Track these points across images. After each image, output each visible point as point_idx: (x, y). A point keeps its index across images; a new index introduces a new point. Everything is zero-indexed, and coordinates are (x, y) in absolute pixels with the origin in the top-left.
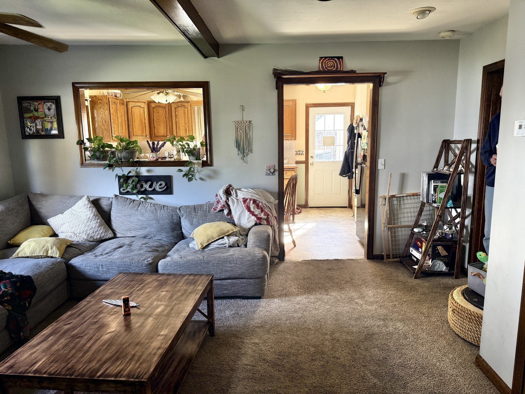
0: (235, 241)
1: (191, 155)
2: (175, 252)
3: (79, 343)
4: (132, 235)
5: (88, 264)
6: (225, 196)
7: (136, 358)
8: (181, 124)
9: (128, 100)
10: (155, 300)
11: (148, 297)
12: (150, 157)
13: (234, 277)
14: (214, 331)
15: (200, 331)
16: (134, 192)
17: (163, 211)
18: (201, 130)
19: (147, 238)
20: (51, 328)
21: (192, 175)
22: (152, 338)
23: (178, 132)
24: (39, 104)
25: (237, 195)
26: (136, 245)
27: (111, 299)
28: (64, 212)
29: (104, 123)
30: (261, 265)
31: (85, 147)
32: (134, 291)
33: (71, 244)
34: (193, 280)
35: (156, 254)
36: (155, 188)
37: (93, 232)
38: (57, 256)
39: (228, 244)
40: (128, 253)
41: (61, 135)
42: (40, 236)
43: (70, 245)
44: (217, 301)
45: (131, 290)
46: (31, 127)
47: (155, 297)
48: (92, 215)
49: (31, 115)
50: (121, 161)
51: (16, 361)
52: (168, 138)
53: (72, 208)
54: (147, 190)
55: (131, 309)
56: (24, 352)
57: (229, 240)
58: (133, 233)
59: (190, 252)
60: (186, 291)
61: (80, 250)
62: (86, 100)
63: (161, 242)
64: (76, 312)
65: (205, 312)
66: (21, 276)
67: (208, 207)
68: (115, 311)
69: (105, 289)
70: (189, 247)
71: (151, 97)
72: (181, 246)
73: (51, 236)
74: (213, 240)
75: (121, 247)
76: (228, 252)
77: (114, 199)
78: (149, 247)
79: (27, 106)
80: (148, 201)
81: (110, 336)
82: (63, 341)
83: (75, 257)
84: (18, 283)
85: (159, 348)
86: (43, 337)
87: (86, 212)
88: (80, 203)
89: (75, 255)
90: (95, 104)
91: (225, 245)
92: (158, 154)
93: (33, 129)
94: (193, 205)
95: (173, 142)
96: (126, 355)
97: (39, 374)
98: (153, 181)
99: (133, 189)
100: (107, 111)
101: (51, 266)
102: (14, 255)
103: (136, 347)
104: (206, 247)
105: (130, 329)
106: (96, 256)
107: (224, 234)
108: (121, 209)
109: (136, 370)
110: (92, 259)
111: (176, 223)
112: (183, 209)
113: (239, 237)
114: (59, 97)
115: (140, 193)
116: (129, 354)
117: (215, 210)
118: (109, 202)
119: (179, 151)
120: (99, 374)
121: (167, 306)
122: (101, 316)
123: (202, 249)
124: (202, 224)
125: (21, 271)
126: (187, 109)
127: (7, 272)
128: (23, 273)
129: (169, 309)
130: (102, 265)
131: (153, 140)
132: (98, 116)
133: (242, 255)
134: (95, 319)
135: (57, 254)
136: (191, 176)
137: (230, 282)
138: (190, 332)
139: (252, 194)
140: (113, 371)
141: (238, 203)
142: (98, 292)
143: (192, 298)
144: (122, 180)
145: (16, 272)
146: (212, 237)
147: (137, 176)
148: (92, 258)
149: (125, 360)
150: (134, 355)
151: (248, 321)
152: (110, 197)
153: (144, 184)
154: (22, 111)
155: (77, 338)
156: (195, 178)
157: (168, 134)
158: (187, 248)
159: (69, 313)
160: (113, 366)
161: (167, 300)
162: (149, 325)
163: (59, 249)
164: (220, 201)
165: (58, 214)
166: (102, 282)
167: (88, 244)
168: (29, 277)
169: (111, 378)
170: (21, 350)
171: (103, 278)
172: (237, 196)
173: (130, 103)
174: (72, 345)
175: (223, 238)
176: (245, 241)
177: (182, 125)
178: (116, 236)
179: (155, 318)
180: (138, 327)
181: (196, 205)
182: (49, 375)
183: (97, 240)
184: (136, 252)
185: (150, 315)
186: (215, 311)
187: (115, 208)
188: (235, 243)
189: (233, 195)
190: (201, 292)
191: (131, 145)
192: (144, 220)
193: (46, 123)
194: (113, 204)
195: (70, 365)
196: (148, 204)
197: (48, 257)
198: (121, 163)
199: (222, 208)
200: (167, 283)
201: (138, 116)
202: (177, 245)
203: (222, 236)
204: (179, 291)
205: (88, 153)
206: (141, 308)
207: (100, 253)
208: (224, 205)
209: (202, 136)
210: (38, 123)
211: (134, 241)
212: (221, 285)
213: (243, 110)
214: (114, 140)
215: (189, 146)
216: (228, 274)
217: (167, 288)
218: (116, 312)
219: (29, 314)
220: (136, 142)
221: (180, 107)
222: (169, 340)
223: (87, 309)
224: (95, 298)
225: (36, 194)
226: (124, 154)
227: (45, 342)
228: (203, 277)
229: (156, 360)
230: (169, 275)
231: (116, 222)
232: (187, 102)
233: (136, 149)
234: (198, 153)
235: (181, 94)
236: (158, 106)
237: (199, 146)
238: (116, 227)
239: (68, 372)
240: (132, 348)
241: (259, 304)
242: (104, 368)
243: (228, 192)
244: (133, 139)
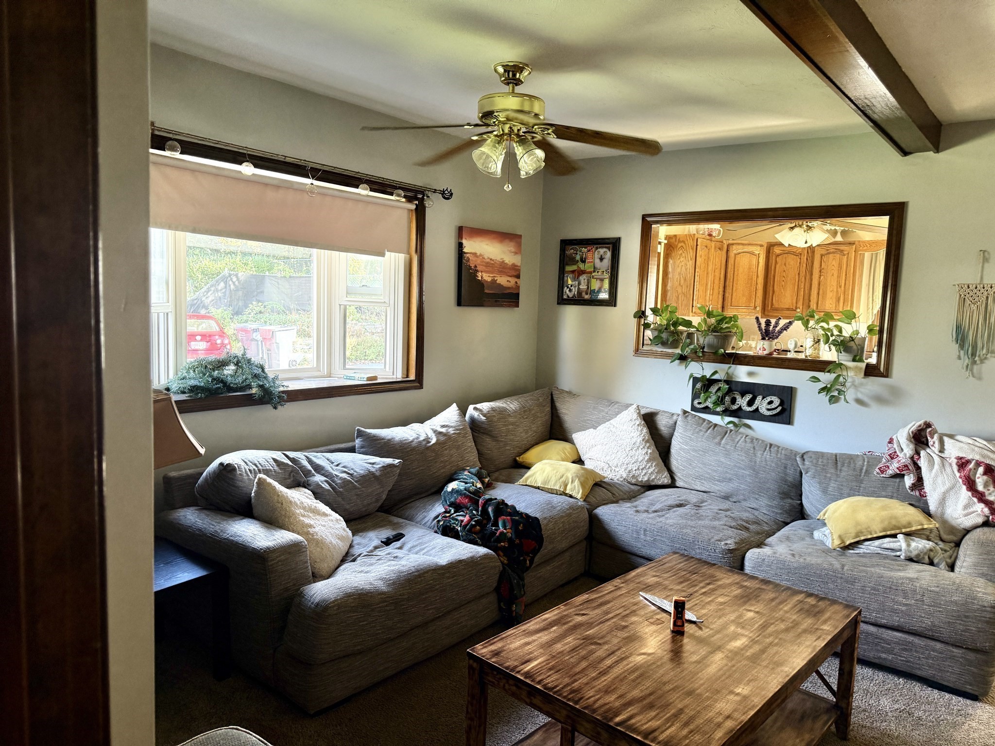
0: (925, 551)
1: (844, 351)
2: (781, 541)
3: (594, 653)
4: (703, 489)
5: (624, 523)
6: (912, 446)
7: (684, 718)
8: (828, 288)
9: (731, 242)
10: (733, 621)
11: (720, 612)
12: (758, 349)
13: (912, 629)
14: (847, 729)
15: (815, 718)
16: (719, 409)
17: (769, 454)
18: (873, 300)
19: (731, 499)
20: (556, 612)
21: (840, 392)
22: (718, 692)
23: (819, 302)
24: (589, 251)
25: (944, 449)
26: (709, 509)
27: (654, 594)
28: (597, 427)
29: (682, 281)
30: (987, 622)
31: (646, 322)
32: (696, 592)
33: (601, 481)
34: (813, 606)
35: (745, 534)
36: (758, 407)
37: (638, 469)
38: (579, 496)
39: (905, 553)
40: (692, 520)
41: (612, 301)
42: (560, 458)
43: (599, 483)
44: (862, 668)
45: (691, 590)
46: (572, 289)
47: (732, 617)
48: (641, 439)
49: (574, 268)
50: (703, 352)
51: (504, 647)
52: (799, 314)
53: (611, 421)
54: (742, 409)
55: (686, 625)
56: (516, 636)
57: (909, 545)
58: (705, 486)
59: (813, 549)
60: (797, 624)
61: (613, 494)
62: (660, 243)
63: (756, 513)
64: (595, 598)
65: (834, 682)
66: (527, 515)
67: (866, 463)
68: (658, 619)
69: (645, 574)
70: (813, 538)
71: (777, 236)
72: (795, 531)
73: (574, 462)
74: (869, 537)
75: (680, 505)
76: (904, 570)
77: (680, 417)
78: (733, 518)
79: (571, 254)
80: (742, 430)
81: (645, 660)
82: (571, 641)
83: (604, 504)
84: (522, 525)
85: (728, 717)
86: (544, 623)
87: (631, 432)
88: (625, 416)
89: (605, 502)
90: (672, 249)
91: (898, 554)
92: (774, 344)
93: (574, 290)
94: (832, 454)
95: (808, 322)
96: (667, 706)
97: (532, 681)
98: (756, 394)
99: (716, 403)
100: (690, 262)
101: (568, 510)
102: (521, 480)
103: (686, 698)
104: (851, 548)
105: (680, 661)
106: (637, 511)
107: (899, 528)
108: (691, 437)
109: (681, 739)
110: (631, 515)
111: (791, 482)
112: (811, 457)
113: (936, 544)
114: (619, 239)
115: (728, 413)
116: (673, 705)
117: (882, 472)
118: (671, 422)
119: (819, 341)
120: (618, 719)
121: (753, 642)
122: (634, 619)
123: (841, 548)
124: (849, 496)
125: (526, 507)
126: (847, 258)
127: (509, 503)
128: (531, 512)
129: (757, 648)
130: (645, 530)
131: (768, 316)
132: (674, 269)
133: (938, 587)
134: (623, 621)
135: (579, 493)
136: (836, 393)
137: (901, 637)
138: (792, 712)
139: (986, 452)
140: (642, 725)
141: (943, 465)
142: (634, 576)
143: (808, 643)
144: (699, 386)
145: (521, 507)
146: (869, 530)
147: (727, 382)
148: (630, 513)
149: (664, 714)
150: (681, 711)
151: (935, 739)
152: (673, 412)
153: (738, 397)
154: (564, 260)
155: (592, 644)
156: (845, 399)
157: (798, 306)
158: (807, 539)
159: (584, 597)
160: (643, 716)
161: (755, 630)
162: (714, 666)
163: (583, 484)
164: (898, 456)
165: (589, 428)
166: (642, 561)
167: (627, 487)
168: (536, 519)
169: (637, 735)
170: (512, 632)
171: (644, 554)
172: (942, 450)
173: (734, 247)
174: (583, 653)
175: (894, 536)
176: (951, 557)
177: (831, 289)
178: (675, 484)
179: (727, 657)
180: (694, 662)
181: (840, 454)
182: (545, 689)
183: (643, 485)
184: (707, 522)
185: (719, 648)
186: (856, 689)
187: (681, 433)
188: (925, 554)
189: (933, 446)
190: (829, 638)
191: (726, 323)
192: (730, 465)
193: (593, 281)
194: (677, 425)
195: (576, 685)
196: (740, 436)
197: (566, 495)
198: (700, 355)
199: (899, 470)
200: (759, 596)
201: (746, 270)
202: (787, 528)
203: (893, 532)
204: (782, 620)
205: (649, 333)
206: (703, 628)
207: (645, 508)
208: (906, 466)
209: (872, 313)
210: (582, 282)
211: (706, 501)
212: (876, 638)
213: (986, 260)
214: (695, 313)
215: (840, 331)
216: (898, 619)
217: (758, 607)
218: (659, 622)
219: (529, 578)
220: (734, 318)
221: (833, 253)
222: (750, 709)
223: (614, 599)
224: (628, 584)
225: (562, 391)
226: (710, 339)
227: (546, 632)
228: (836, 607)
229: (720, 738)
230: (765, 582)
231: (679, 458)
232: (850, 244)
233: (734, 331)
234: (859, 347)
235: (837, 228)
236: (787, 251)
237: (863, 332)
238: (678, 468)
239: (571, 696)
240: (678, 697)
241: (970, 712)
242: (628, 712)
243: (920, 439)
244: (729, 313)
